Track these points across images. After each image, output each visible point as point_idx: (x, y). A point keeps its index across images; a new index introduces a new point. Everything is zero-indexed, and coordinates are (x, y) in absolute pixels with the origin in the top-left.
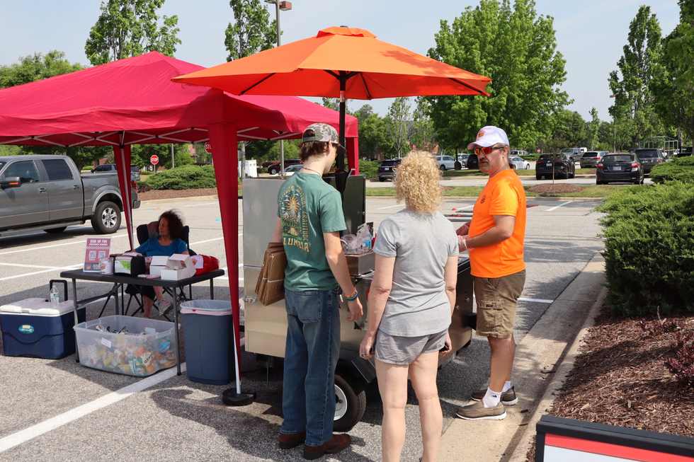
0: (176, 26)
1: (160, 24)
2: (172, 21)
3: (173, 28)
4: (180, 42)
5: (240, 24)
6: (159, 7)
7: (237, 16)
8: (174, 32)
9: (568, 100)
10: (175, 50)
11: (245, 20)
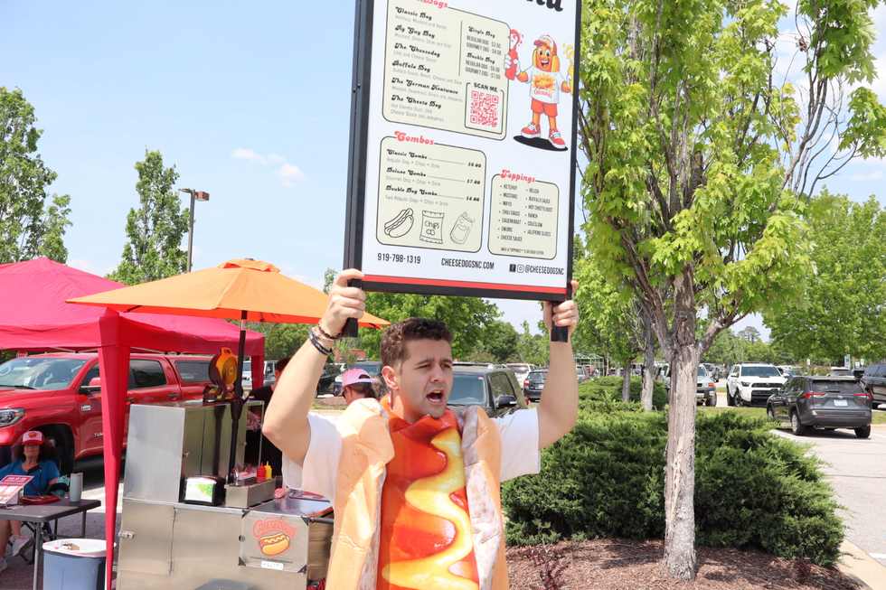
0: (68, 206)
1: (48, 203)
2: (63, 201)
3: (64, 209)
4: (71, 224)
5: (147, 209)
6: (49, 183)
7: (144, 200)
8: (65, 213)
9: (498, 312)
10: (64, 232)
11: (152, 205)
